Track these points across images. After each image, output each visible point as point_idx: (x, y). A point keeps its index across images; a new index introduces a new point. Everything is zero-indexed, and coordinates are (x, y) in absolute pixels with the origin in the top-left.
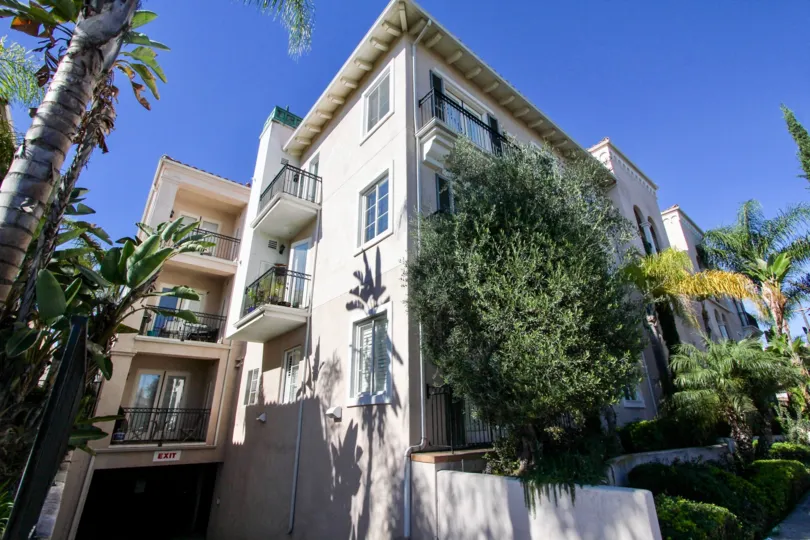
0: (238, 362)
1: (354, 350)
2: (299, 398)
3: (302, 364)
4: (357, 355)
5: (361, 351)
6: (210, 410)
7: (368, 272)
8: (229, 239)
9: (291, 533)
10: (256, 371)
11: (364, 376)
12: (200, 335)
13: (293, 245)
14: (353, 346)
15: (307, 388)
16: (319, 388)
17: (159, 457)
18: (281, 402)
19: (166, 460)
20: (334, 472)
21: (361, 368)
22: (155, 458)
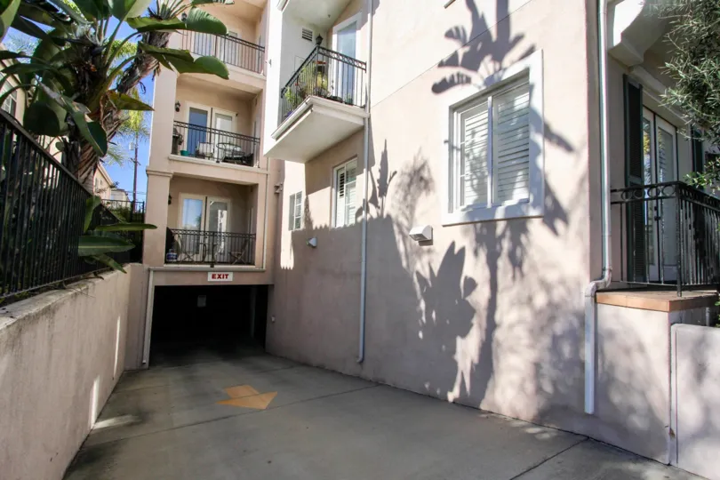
0: (277, 187)
1: (452, 148)
2: (359, 219)
3: (361, 179)
4: (457, 155)
5: (462, 149)
6: (255, 234)
7: (478, 20)
8: (252, 45)
9: (361, 362)
10: (299, 196)
11: (468, 184)
12: (235, 159)
13: (335, 28)
14: (449, 142)
15: (371, 207)
16: (391, 204)
17: (213, 277)
18: (333, 225)
19: (219, 280)
20: (423, 305)
21: (462, 172)
22: (210, 278)
